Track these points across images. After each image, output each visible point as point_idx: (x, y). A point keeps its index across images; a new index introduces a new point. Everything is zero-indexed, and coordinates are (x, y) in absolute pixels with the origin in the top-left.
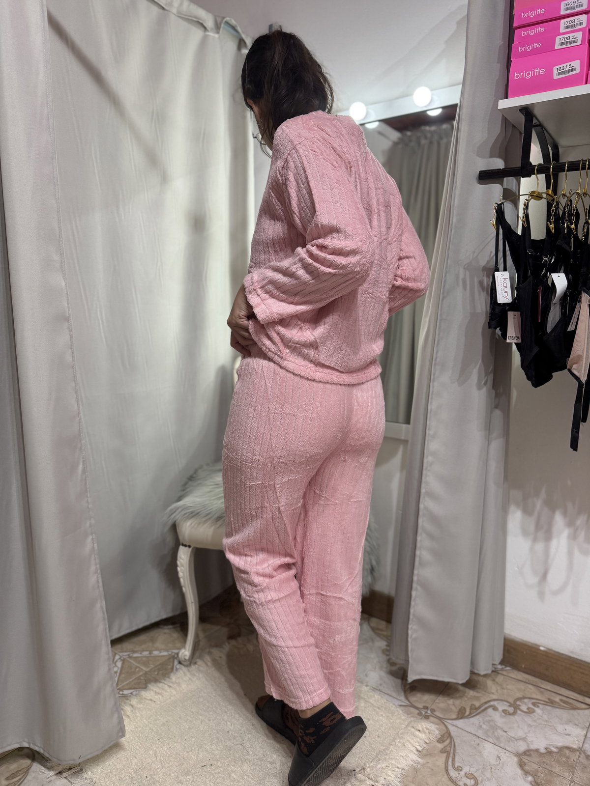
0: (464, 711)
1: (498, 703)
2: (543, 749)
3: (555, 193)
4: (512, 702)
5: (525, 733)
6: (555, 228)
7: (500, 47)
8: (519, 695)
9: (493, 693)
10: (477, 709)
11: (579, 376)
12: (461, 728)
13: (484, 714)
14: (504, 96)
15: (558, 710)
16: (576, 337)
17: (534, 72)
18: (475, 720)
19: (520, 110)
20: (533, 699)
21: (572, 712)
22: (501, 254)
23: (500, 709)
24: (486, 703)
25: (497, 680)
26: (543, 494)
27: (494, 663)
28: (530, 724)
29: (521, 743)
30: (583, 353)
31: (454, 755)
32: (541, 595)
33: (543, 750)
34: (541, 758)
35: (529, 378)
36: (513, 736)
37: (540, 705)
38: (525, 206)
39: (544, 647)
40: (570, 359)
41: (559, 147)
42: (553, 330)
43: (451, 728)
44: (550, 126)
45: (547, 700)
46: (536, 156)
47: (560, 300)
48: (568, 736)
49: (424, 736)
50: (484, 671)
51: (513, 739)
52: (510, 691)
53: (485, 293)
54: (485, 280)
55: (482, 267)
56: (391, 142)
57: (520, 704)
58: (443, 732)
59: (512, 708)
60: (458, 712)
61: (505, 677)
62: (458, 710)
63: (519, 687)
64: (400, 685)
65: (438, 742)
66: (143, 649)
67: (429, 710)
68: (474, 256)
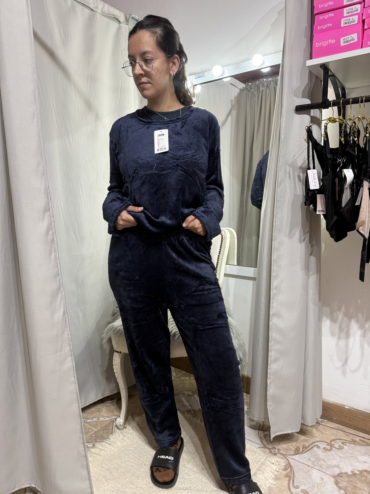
0: (298, 449)
1: (320, 444)
3: (344, 119)
4: (329, 443)
5: (338, 463)
6: (345, 140)
7: (305, 27)
8: (333, 438)
9: (317, 437)
10: (307, 448)
11: (363, 234)
12: (297, 460)
13: (311, 451)
14: (309, 59)
15: (358, 446)
16: (361, 209)
17: (328, 42)
18: (306, 455)
19: (320, 66)
20: (342, 440)
21: (367, 447)
22: (311, 158)
23: (322, 447)
24: (312, 444)
25: (319, 428)
26: (343, 309)
27: (317, 418)
28: (341, 457)
29: (336, 469)
30: (366, 218)
31: (294, 478)
32: (344, 373)
33: (350, 473)
34: (349, 478)
35: (332, 236)
36: (331, 464)
37: (346, 443)
38: (325, 127)
39: (348, 406)
40: (358, 223)
41: (346, 89)
42: (346, 205)
43: (291, 460)
44: (339, 76)
45: (351, 440)
46: (331, 96)
47: (350, 185)
48: (365, 463)
49: (276, 467)
50: (311, 423)
51: (330, 466)
52: (327, 435)
53: (302, 183)
54: (302, 175)
55: (299, 166)
56: (239, 90)
57: (334, 443)
58: (286, 464)
59: (329, 446)
60: (295, 450)
61: (324, 426)
62: (294, 449)
63: (333, 432)
64: (257, 434)
65: (284, 470)
66: (93, 417)
67: (276, 450)
68: (295, 158)
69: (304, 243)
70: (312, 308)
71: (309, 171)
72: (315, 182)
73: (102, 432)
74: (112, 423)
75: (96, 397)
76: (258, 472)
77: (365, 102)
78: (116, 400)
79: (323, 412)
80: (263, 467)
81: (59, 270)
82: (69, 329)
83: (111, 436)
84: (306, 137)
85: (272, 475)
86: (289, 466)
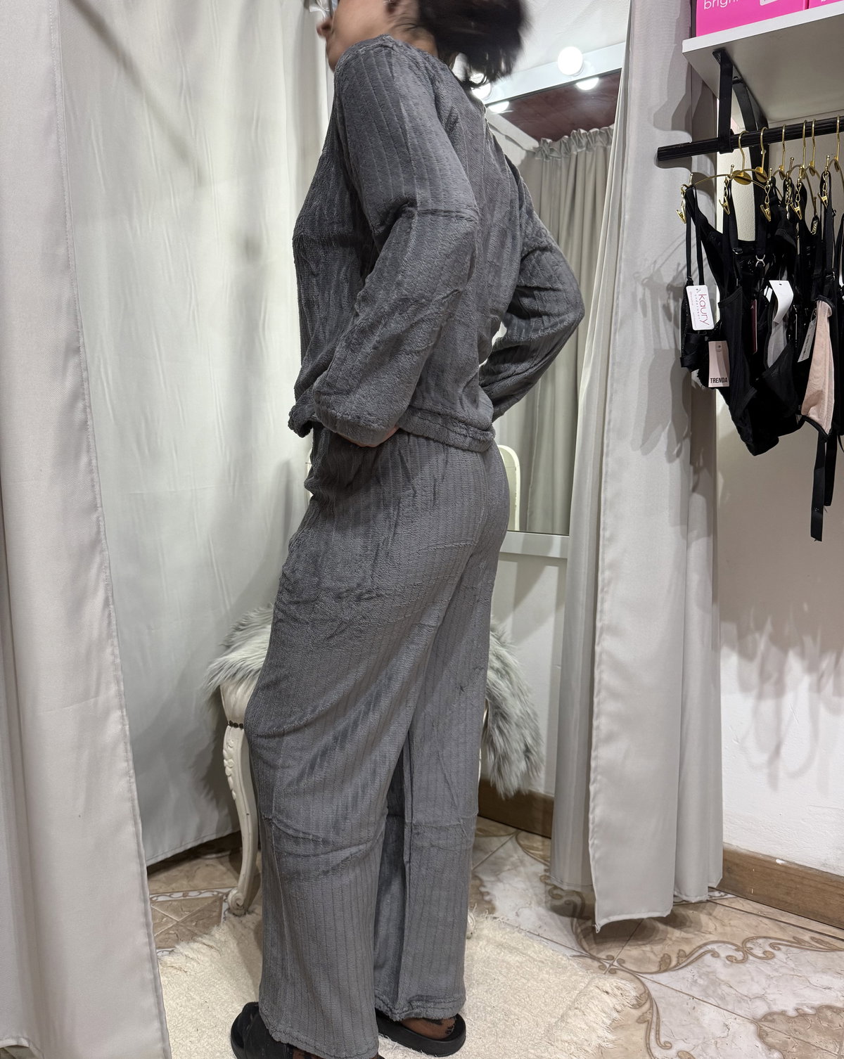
0: (668, 961)
1: (718, 947)
2: (791, 1010)
4: (740, 944)
5: (764, 989)
8: (749, 933)
9: (710, 933)
10: (687, 956)
11: (819, 423)
12: (665, 985)
13: (699, 962)
14: (690, 33)
15: (809, 952)
16: (812, 371)
18: (687, 973)
19: (714, 53)
20: (770, 938)
21: (829, 954)
23: (723, 955)
24: (700, 947)
25: (715, 913)
26: (769, 627)
27: (711, 885)
28: (769, 976)
29: (758, 1003)
30: (823, 387)
31: (658, 1025)
32: (773, 780)
33: (792, 1013)
34: (791, 1024)
36: (746, 993)
37: (780, 946)
38: (727, 184)
39: (782, 860)
40: (805, 399)
41: (768, 121)
42: (776, 363)
43: (649, 985)
45: (791, 939)
48: (827, 990)
49: (614, 1000)
50: (696, 897)
51: (745, 998)
52: (734, 929)
53: (672, 323)
54: (672, 304)
55: (666, 285)
56: (524, 152)
57: (752, 946)
58: (640, 992)
59: (741, 953)
60: (660, 962)
61: (727, 908)
62: (659, 960)
63: (748, 922)
64: (570, 927)
65: (634, 1007)
66: (173, 889)
67: (616, 961)
68: (656, 268)
69: (677, 462)
70: (698, 617)
71: (689, 288)
72: (705, 314)
73: (194, 924)
74: (218, 903)
75: (181, 843)
76: (571, 1013)
77: (816, 134)
78: (228, 853)
79: (723, 876)
80: (584, 999)
81: (98, 496)
82: (116, 643)
83: (215, 928)
84: (682, 210)
85: (604, 1019)
86: (646, 998)
